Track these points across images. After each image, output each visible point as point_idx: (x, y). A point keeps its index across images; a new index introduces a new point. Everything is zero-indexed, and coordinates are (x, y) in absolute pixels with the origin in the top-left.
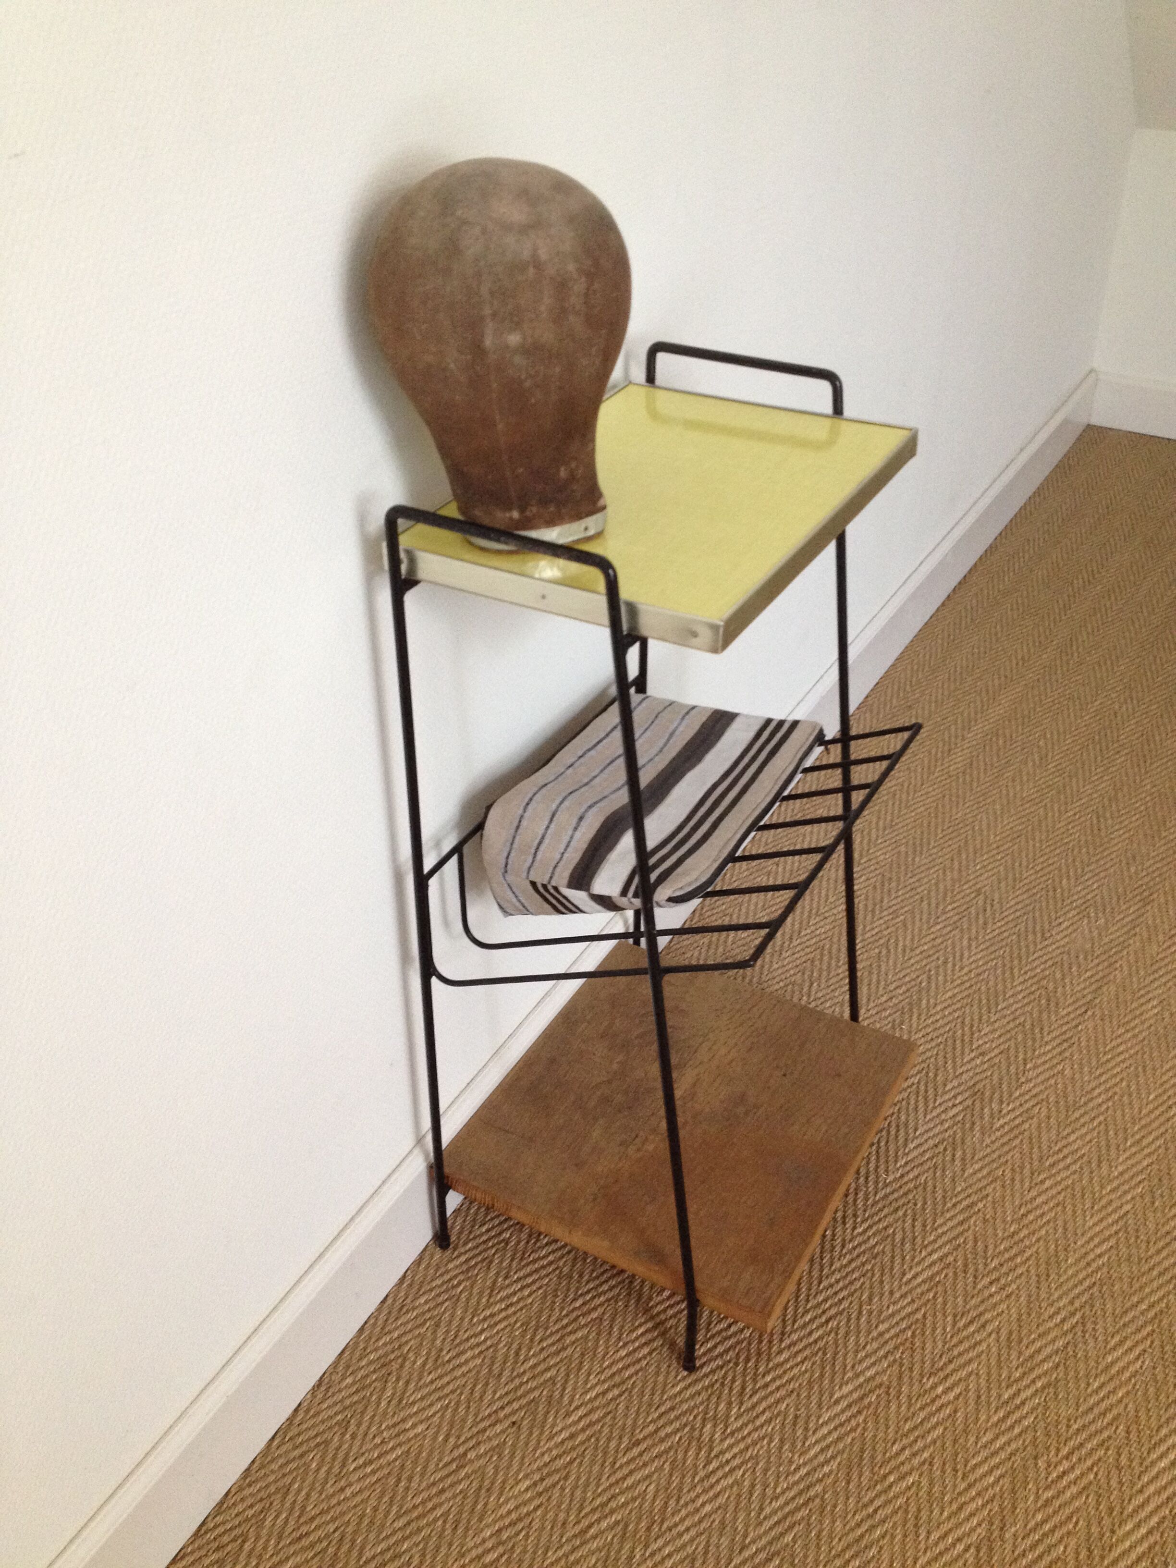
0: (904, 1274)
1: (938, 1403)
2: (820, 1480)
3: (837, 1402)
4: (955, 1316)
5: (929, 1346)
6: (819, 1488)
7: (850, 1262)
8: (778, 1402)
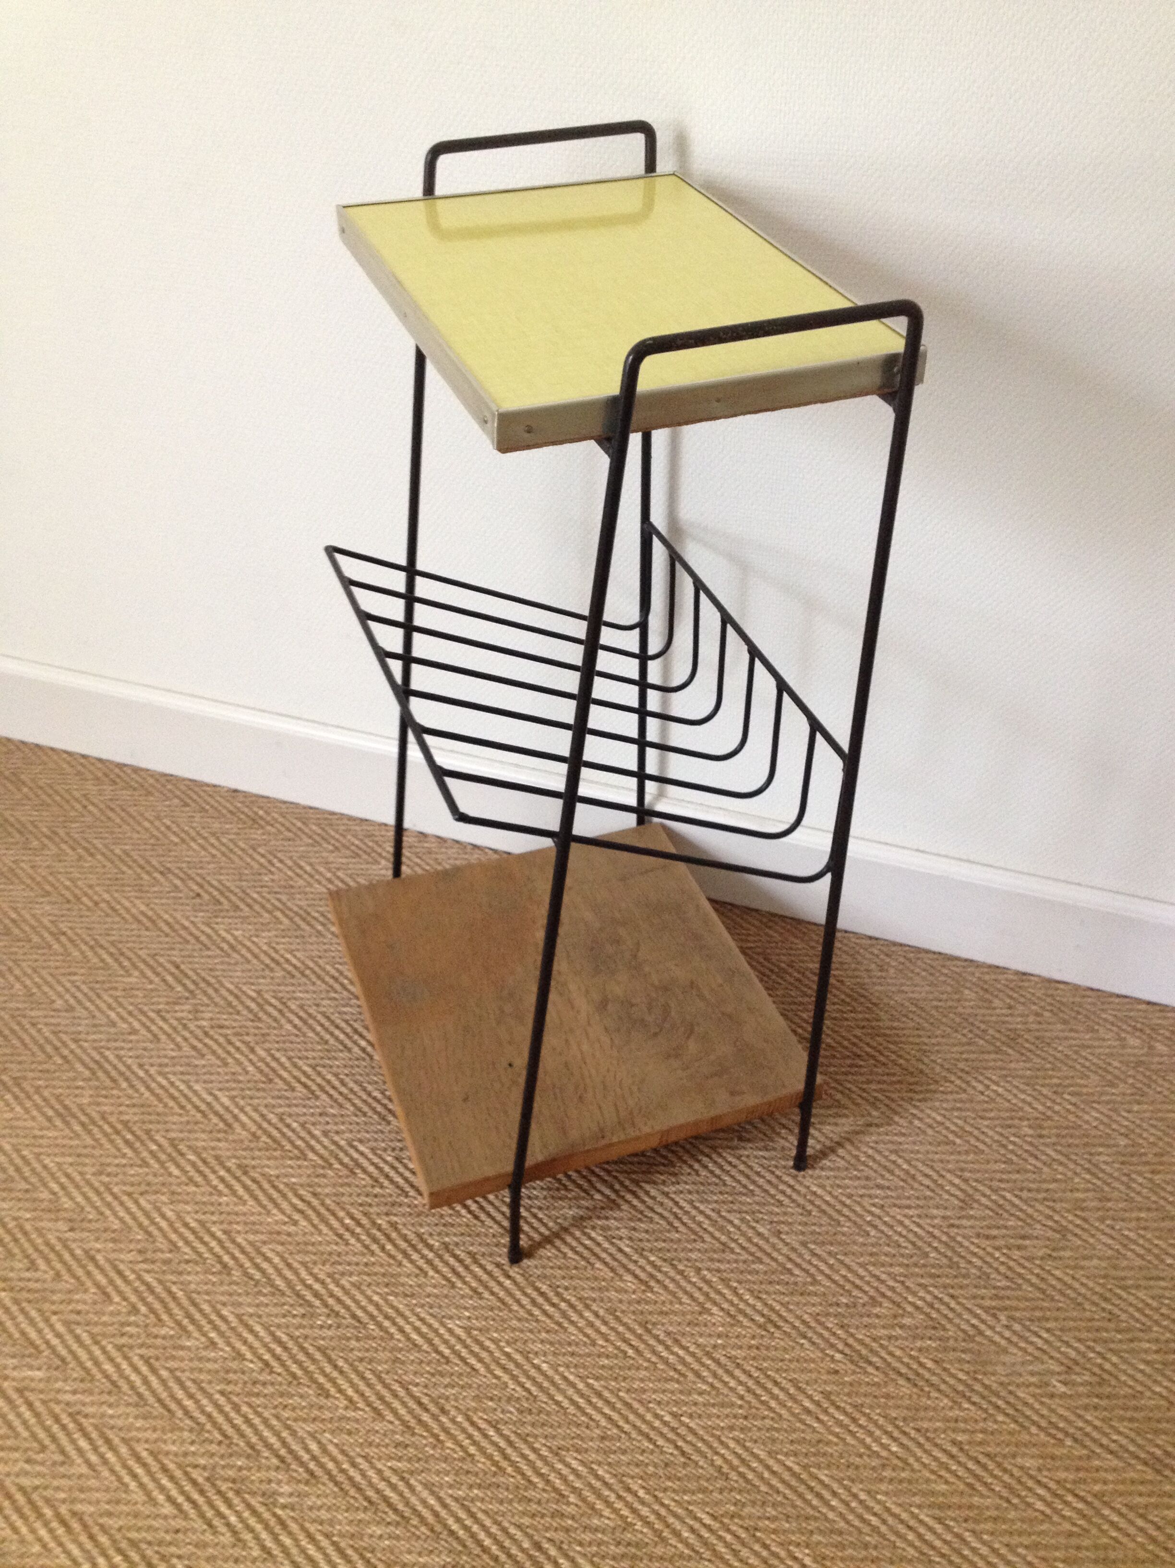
0: (361, 1141)
1: (207, 1171)
2: (132, 1086)
3: (211, 1094)
4: (310, 1186)
5: (271, 1163)
6: (124, 1085)
7: (375, 1098)
8: (214, 1053)
